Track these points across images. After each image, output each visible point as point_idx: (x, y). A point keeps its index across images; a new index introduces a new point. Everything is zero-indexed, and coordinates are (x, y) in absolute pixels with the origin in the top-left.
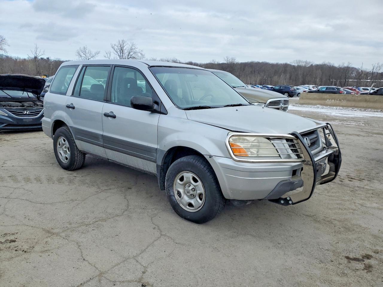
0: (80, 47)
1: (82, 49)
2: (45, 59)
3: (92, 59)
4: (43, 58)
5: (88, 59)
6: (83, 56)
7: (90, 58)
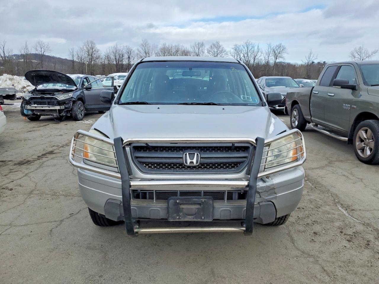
0: (356, 48)
1: (357, 49)
2: (321, 63)
3: (367, 59)
4: (320, 62)
5: (362, 60)
6: (357, 57)
7: (365, 58)
